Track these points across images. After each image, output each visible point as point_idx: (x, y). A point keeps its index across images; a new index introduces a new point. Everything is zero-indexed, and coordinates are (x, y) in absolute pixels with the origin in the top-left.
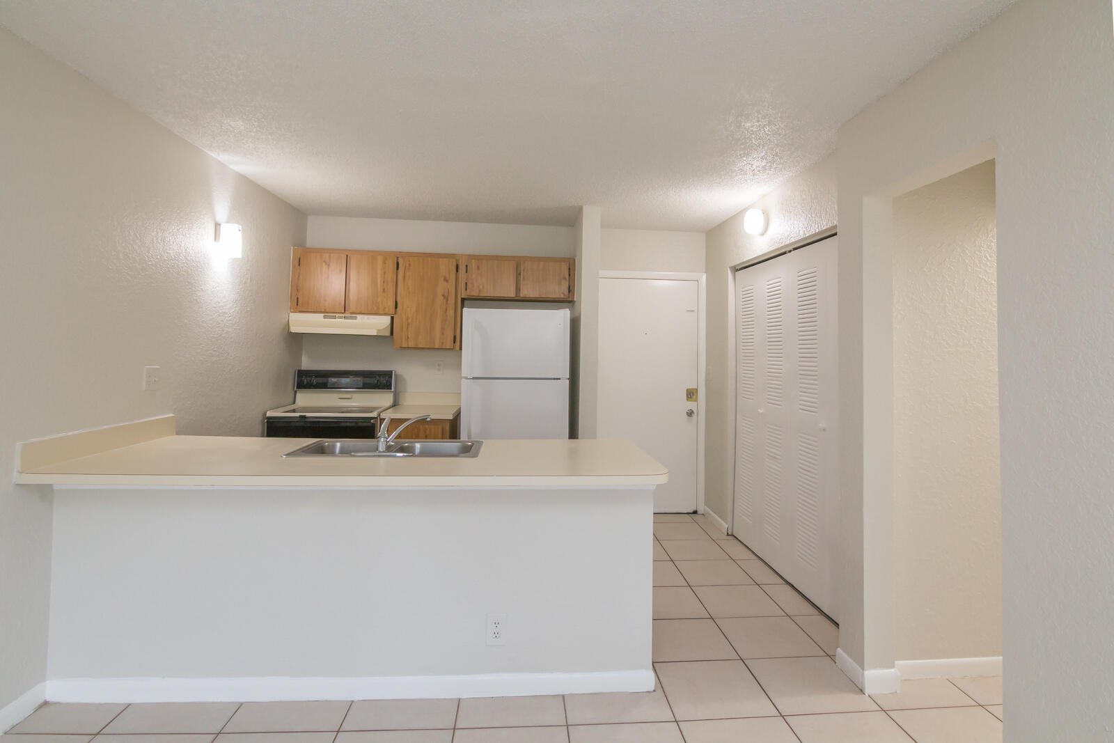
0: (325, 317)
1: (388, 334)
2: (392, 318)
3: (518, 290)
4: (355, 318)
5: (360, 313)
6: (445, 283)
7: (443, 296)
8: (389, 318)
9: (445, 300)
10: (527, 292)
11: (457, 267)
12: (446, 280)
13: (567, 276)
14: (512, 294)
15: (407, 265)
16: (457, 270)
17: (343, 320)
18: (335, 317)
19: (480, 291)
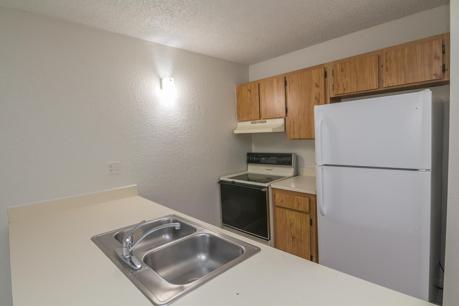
0: (252, 123)
1: (282, 130)
2: (285, 119)
3: (380, 80)
4: (265, 122)
5: (267, 119)
6: (317, 88)
7: (316, 98)
8: (283, 120)
9: (317, 101)
10: (390, 82)
11: (326, 73)
12: (317, 86)
13: (440, 54)
14: (374, 86)
15: (291, 81)
16: (326, 76)
17: (260, 124)
18: (256, 123)
19: (344, 90)
